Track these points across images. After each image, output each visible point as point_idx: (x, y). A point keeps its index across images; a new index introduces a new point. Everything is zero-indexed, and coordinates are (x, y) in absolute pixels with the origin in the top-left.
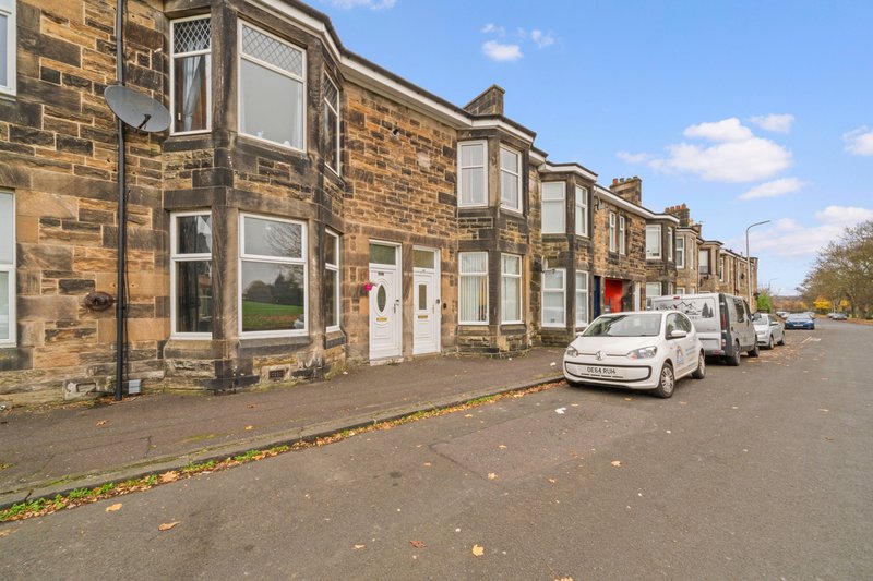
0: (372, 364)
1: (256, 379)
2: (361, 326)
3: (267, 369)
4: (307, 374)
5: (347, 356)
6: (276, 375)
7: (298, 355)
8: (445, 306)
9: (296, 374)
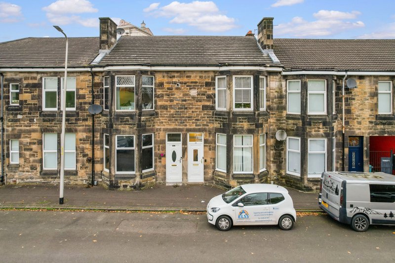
0: (167, 185)
1: (119, 187)
2: (162, 169)
3: (122, 184)
4: (134, 187)
5: (156, 180)
6: (125, 186)
7: (131, 181)
8: (205, 161)
9: (131, 187)
